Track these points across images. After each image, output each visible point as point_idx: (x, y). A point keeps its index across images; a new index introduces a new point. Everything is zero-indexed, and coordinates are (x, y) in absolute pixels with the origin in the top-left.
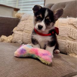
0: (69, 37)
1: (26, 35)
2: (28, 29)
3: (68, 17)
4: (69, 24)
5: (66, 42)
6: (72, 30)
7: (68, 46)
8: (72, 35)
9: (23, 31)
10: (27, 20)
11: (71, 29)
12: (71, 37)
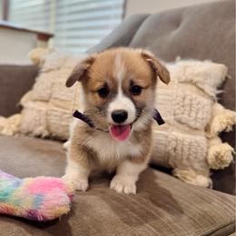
0: (179, 122)
1: (56, 113)
2: (63, 95)
3: (178, 58)
4: (181, 82)
5: (167, 137)
6: (187, 101)
7: (175, 149)
8: (189, 115)
9: (47, 101)
10: (59, 68)
11: (184, 99)
12: (183, 120)
